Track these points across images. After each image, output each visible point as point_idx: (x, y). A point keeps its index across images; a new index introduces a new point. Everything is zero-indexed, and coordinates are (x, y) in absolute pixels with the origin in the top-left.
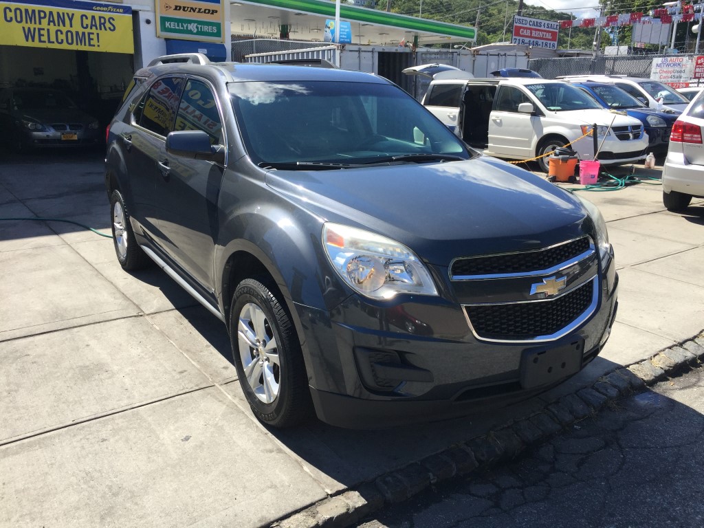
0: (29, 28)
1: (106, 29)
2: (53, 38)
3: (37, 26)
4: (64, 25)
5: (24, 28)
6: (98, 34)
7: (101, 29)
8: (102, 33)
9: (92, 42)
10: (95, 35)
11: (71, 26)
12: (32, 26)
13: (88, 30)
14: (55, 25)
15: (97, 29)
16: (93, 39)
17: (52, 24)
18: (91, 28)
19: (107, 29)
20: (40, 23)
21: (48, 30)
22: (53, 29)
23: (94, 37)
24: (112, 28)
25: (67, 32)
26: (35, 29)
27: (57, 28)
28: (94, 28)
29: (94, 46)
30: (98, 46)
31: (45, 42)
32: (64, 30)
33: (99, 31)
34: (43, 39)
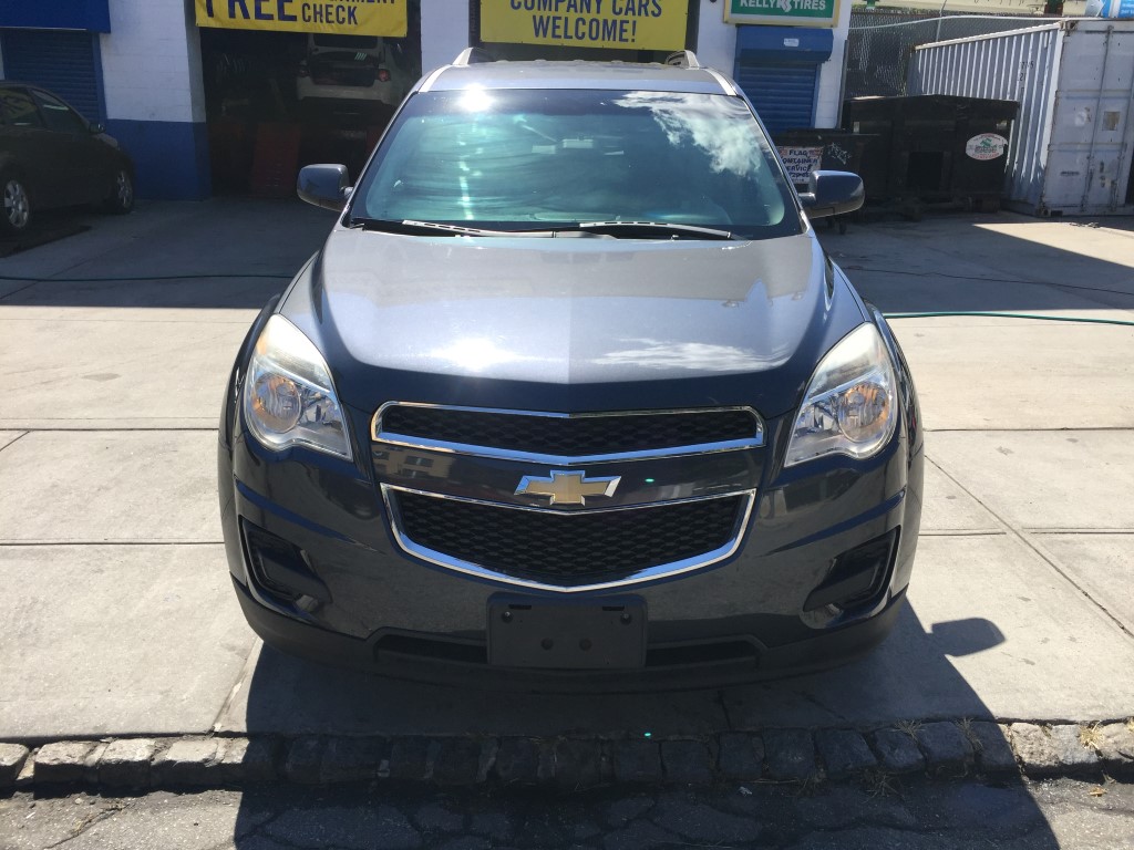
0: (541, 17)
1: (647, 14)
2: (571, 32)
3: (552, 14)
4: (589, 11)
5: (534, 17)
6: (634, 22)
7: (640, 14)
8: (642, 21)
9: (625, 36)
10: (631, 22)
11: (598, 12)
12: (546, 14)
13: (622, 17)
14: (576, 11)
15: (634, 14)
16: (626, 31)
17: (572, 9)
18: (626, 14)
19: (650, 13)
20: (556, 10)
21: (566, 19)
22: (573, 16)
23: (628, 26)
24: (656, 12)
25: (592, 21)
26: (548, 18)
27: (579, 15)
28: (630, 13)
29: (627, 40)
30: (633, 40)
31: (560, 37)
32: (588, 17)
33: (636, 18)
34: (558, 32)
